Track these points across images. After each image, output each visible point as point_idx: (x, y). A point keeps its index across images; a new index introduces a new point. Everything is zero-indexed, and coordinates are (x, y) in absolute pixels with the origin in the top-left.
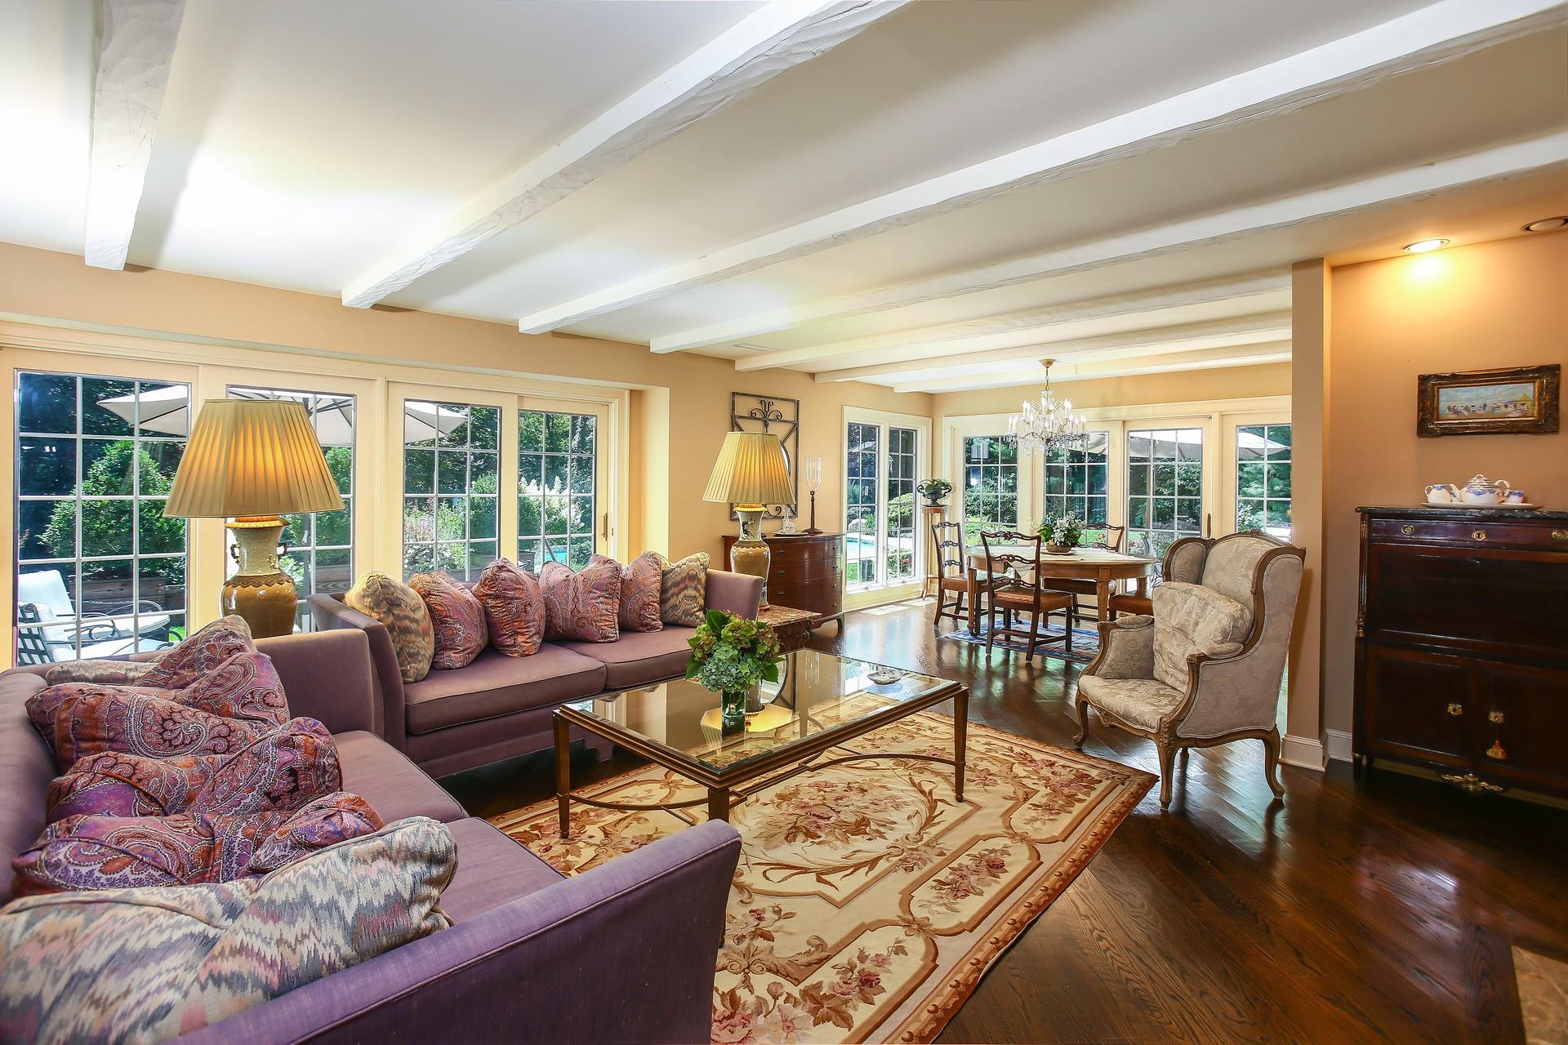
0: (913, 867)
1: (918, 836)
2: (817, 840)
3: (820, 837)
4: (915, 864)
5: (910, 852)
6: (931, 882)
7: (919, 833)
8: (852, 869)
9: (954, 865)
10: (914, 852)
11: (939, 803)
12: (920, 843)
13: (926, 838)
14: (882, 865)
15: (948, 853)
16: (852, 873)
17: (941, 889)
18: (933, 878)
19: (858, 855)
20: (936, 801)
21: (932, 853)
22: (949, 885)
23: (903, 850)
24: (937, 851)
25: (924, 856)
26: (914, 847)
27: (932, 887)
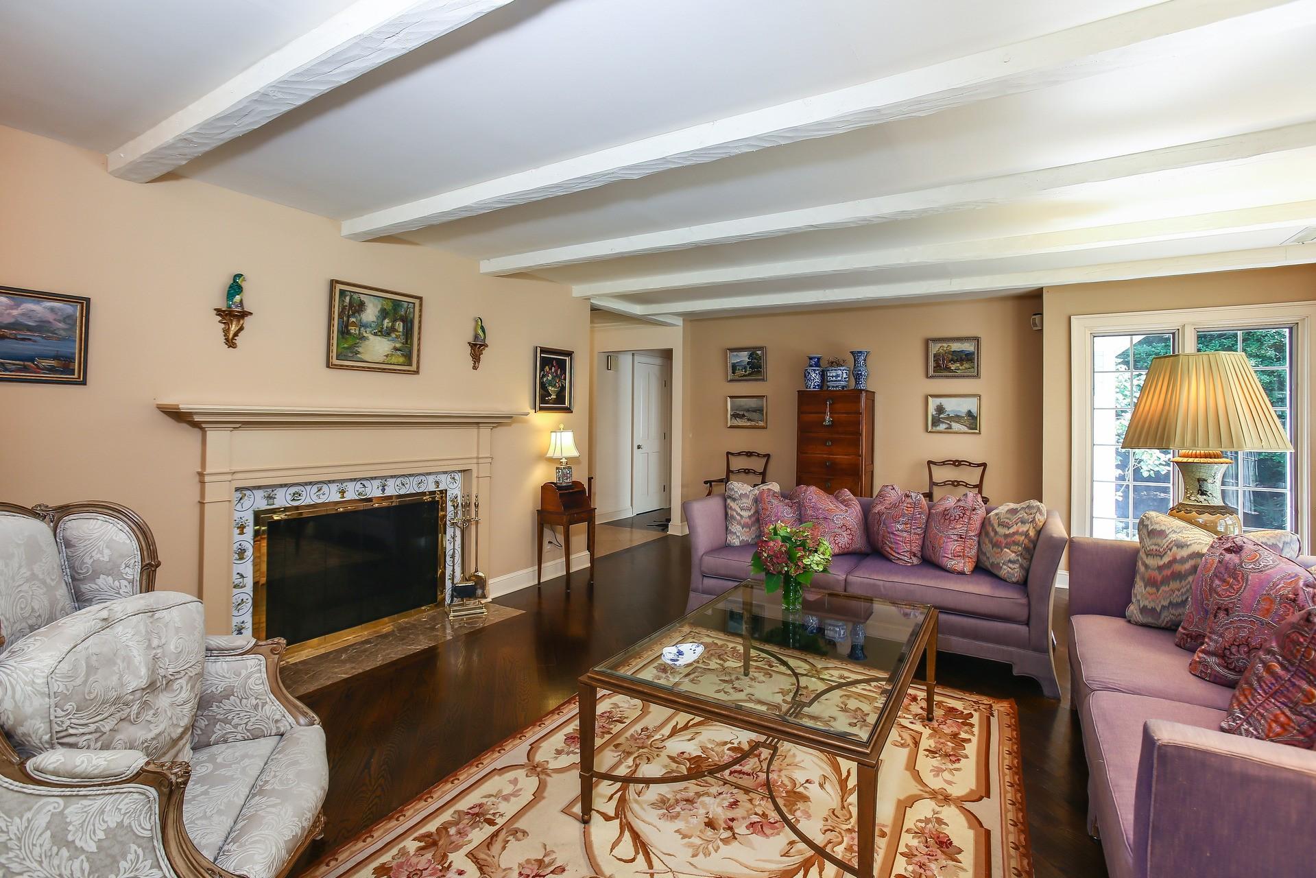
0: (642, 732)
1: (638, 762)
2: (729, 745)
3: (729, 749)
4: (640, 734)
5: (645, 745)
6: (628, 721)
7: (637, 766)
8: (689, 725)
9: (607, 737)
10: (641, 745)
11: (612, 814)
12: (636, 755)
13: (630, 761)
14: (667, 731)
15: (612, 747)
16: (689, 722)
17: (620, 717)
18: (625, 724)
19: (689, 737)
20: (617, 816)
21: (625, 747)
22: (615, 721)
23: (651, 746)
24: (621, 748)
25: (632, 743)
26: (641, 750)
27: (627, 718)
